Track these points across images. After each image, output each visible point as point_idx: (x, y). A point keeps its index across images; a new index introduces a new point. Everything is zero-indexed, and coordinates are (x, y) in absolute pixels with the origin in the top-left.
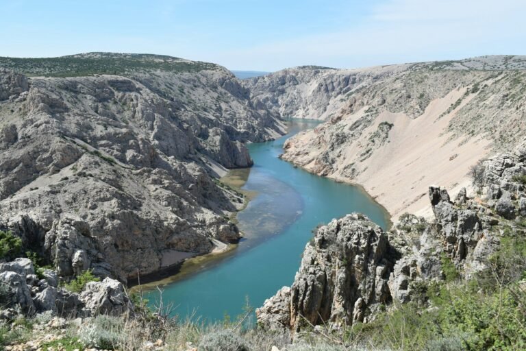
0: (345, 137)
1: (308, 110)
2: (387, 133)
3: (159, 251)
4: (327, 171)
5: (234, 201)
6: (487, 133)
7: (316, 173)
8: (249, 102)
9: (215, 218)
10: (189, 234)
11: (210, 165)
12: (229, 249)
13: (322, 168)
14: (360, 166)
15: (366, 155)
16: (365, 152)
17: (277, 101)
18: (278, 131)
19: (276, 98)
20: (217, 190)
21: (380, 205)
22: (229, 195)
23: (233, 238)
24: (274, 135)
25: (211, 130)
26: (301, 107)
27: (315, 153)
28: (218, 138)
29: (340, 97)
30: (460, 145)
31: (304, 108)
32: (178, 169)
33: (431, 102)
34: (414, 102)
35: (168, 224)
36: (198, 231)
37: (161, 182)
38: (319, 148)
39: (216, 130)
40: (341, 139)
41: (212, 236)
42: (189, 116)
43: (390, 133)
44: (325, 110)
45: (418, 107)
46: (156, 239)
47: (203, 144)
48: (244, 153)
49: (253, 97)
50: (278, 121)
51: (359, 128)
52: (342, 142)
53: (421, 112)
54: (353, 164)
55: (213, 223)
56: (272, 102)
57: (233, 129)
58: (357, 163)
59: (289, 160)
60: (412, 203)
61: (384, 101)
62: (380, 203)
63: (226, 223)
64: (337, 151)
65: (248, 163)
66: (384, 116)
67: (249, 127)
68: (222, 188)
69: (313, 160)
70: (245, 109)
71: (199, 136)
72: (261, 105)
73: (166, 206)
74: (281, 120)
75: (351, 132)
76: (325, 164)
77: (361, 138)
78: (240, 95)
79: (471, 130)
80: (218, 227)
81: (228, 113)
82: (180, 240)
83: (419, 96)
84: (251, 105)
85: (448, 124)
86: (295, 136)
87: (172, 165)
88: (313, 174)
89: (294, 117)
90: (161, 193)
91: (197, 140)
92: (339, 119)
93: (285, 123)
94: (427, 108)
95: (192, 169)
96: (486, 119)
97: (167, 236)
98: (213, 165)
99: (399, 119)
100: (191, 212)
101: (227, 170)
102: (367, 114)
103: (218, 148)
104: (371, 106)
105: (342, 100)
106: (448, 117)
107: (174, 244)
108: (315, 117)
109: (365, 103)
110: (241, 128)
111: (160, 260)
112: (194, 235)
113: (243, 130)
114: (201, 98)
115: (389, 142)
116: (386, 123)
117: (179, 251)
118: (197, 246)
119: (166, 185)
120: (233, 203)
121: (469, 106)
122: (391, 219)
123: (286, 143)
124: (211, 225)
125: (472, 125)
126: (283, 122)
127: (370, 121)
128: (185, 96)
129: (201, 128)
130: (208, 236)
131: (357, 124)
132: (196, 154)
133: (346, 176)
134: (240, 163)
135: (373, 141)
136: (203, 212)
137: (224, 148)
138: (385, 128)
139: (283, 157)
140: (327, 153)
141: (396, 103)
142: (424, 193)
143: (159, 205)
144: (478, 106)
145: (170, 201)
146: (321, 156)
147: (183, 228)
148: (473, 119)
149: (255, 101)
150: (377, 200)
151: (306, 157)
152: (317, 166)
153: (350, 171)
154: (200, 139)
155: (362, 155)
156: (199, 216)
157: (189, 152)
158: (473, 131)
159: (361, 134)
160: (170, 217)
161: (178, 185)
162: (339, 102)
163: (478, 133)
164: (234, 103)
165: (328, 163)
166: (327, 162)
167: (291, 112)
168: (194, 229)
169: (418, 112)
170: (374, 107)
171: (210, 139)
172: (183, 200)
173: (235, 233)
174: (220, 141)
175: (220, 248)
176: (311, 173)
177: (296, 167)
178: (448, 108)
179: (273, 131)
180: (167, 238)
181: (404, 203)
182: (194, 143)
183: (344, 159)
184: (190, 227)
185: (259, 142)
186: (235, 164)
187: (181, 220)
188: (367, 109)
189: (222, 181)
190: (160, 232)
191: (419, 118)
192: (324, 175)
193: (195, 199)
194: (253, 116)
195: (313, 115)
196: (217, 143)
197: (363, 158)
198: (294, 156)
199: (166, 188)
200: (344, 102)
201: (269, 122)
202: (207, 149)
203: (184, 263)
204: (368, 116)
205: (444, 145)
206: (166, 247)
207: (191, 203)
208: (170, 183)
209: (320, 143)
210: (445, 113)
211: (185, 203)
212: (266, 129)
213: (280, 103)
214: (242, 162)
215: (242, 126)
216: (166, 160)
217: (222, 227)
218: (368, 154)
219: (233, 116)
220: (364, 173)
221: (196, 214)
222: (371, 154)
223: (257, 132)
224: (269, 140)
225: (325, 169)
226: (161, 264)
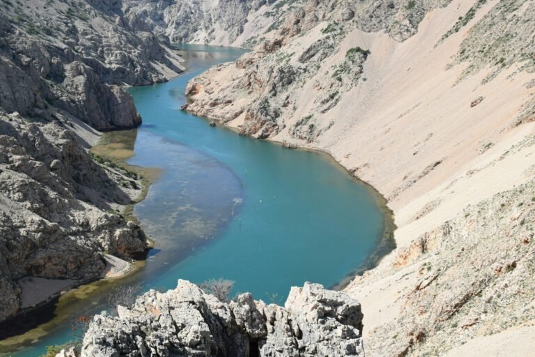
0: (294, 73)
1: (213, 31)
2: (361, 66)
3: (15, 280)
4: (267, 130)
5: (125, 185)
6: (527, 62)
7: (250, 134)
8: (122, 19)
9: (106, 217)
10: (63, 248)
11: (72, 126)
12: (134, 269)
13: (259, 125)
14: (322, 121)
15: (330, 103)
16: (327, 97)
17: (161, 18)
18: (171, 66)
19: (159, 12)
20: (96, 169)
21: (365, 183)
22: (115, 177)
23: (136, 248)
24: (167, 73)
25: (67, 67)
26: (202, 26)
27: (243, 101)
28: (81, 80)
29: (264, 9)
30: (485, 81)
31: (207, 28)
32: (30, 134)
33: (427, 15)
34: (400, 15)
35: (28, 232)
36: (79, 241)
37: (7, 158)
38: (250, 93)
39: (77, 66)
40: (288, 77)
41: (103, 250)
42: (29, 43)
43: (366, 65)
44: (242, 31)
45: (407, 22)
46: (8, 260)
47: (55, 90)
48: (127, 104)
49: (127, 11)
50: (168, 50)
51: (315, 58)
52: (290, 82)
53: (413, 30)
54: (310, 117)
55: (103, 226)
56: (153, 18)
57: (98, 64)
58: (317, 115)
59: (199, 114)
60: (420, 177)
61: (352, 14)
62: (364, 179)
63: (124, 225)
64: (282, 97)
65: (134, 121)
66: (354, 38)
67: (125, 60)
68: (101, 165)
69: (241, 112)
70: (116, 30)
71: (48, 77)
72: (139, 24)
73: (19, 200)
74: (173, 48)
75: (303, 66)
76: (263, 118)
77: (320, 74)
78: (106, 8)
79: (499, 58)
80: (112, 233)
81: (89, 37)
82: (50, 258)
83: (407, 4)
84: (124, 23)
85: (458, 49)
86: (204, 74)
87: (19, 127)
88: (244, 135)
89: (191, 43)
90: (9, 178)
91: (45, 84)
92: (278, 44)
93: (180, 52)
94: (421, 23)
95: (52, 133)
96: (520, 39)
97: (26, 253)
98: (76, 125)
99: (378, 42)
100: (63, 210)
101: (100, 133)
102: (326, 35)
103: (82, 97)
104: (332, 23)
105: (268, 14)
106: (458, 38)
107: (39, 266)
108: (226, 43)
109: (320, 17)
110: (111, 62)
111: (18, 296)
112: (73, 249)
113: (114, 66)
114: (41, 12)
115: (365, 80)
116: (358, 50)
117: (48, 278)
118: (79, 268)
119: (17, 164)
120: (124, 189)
121: (489, 19)
122: (388, 205)
123: (189, 86)
124: (99, 229)
125: (499, 49)
126: (176, 52)
127: (331, 47)
128: (12, 9)
129: (51, 64)
130: (97, 250)
131: (312, 52)
132: (46, 107)
133: (301, 138)
134: (121, 121)
135: (340, 79)
136: (83, 209)
137: (93, 97)
138: (357, 57)
139: (188, 108)
140: (266, 101)
141: (371, 17)
142: (438, 161)
143: (8, 201)
144: (505, 19)
145: (26, 192)
146: (256, 106)
147: (52, 239)
148: (500, 39)
149: (132, 17)
150: (357, 174)
151: (229, 107)
152: (249, 122)
153: (305, 128)
154: (49, 82)
155: (323, 103)
156: (78, 216)
157: (35, 105)
158: (502, 60)
159: (319, 67)
160: (29, 220)
161: (38, 163)
162: (264, 18)
163: (511, 62)
164: (97, 21)
165: (269, 117)
166: (267, 115)
167: (186, 36)
168: (73, 238)
169: (408, 30)
170: (337, 24)
171: (66, 81)
172: (47, 189)
173: (140, 242)
174: (85, 84)
175: (119, 268)
176: (240, 135)
177: (214, 125)
178: (454, 24)
179: (164, 66)
180: (27, 257)
181: (405, 178)
182: (41, 89)
183: (295, 109)
184: (65, 235)
185: (142, 85)
186: (112, 123)
187: (50, 224)
188: (325, 27)
189: (97, 153)
190: (15, 247)
191: (410, 39)
192: (262, 137)
193: (66, 186)
194: (130, 42)
195: (222, 39)
196: (81, 89)
197: (326, 106)
198: (207, 107)
199: (17, 169)
200: (271, 18)
201: (155, 51)
202: (64, 98)
203: (60, 299)
204: (328, 38)
205: (457, 82)
206: (25, 272)
207: (61, 193)
208: (23, 160)
209: (250, 84)
210: (450, 32)
211: (52, 194)
212: (152, 64)
213: (166, 20)
214: (122, 119)
215: (113, 58)
216: (7, 121)
217: (118, 232)
218: (334, 101)
219: (97, 43)
220: (328, 131)
221: (72, 211)
222: (337, 100)
223: (139, 68)
224: (160, 82)
225: (264, 128)
226: (20, 304)
